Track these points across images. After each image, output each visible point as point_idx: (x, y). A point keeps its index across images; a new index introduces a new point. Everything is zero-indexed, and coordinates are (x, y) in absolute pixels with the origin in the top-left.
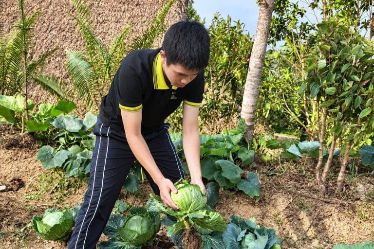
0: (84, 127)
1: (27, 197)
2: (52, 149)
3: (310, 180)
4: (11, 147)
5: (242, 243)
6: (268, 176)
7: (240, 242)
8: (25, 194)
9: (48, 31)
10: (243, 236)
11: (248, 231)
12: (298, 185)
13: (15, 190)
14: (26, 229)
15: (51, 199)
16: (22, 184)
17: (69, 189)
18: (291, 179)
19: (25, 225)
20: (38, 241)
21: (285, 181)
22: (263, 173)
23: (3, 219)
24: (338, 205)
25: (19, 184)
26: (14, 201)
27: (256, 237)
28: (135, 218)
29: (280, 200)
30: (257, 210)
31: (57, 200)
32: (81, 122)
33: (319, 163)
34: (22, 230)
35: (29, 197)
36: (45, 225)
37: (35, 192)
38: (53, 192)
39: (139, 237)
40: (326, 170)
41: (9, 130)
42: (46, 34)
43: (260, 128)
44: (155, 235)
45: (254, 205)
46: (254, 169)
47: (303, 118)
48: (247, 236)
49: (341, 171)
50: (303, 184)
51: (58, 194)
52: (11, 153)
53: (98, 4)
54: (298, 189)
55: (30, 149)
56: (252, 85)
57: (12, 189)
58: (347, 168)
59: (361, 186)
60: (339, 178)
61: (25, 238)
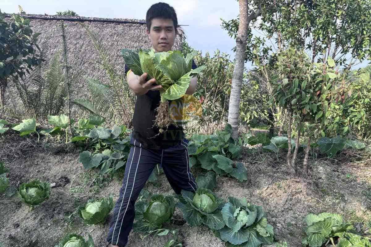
0: (112, 135)
1: (72, 191)
2: (90, 153)
3: (283, 165)
4: (58, 153)
5: (238, 218)
6: (252, 164)
7: (236, 217)
8: (71, 189)
9: (82, 64)
10: (238, 212)
11: (241, 208)
12: (274, 170)
13: (63, 185)
14: (72, 216)
15: (91, 191)
16: (68, 181)
17: (104, 183)
18: (269, 165)
19: (72, 212)
20: (82, 225)
21: (265, 167)
22: (248, 162)
23: (54, 209)
24: (306, 184)
25: (66, 181)
26: (62, 194)
27: (248, 213)
28: (155, 203)
29: (262, 182)
30: (246, 191)
31: (95, 192)
32: (110, 131)
33: (289, 153)
34: (69, 217)
35: (73, 191)
36: (88, 213)
37: (78, 187)
38: (91, 186)
39: (159, 218)
40: (294, 157)
41: (57, 140)
42: (80, 67)
43: (242, 129)
44: (171, 215)
45: (243, 187)
46: (241, 159)
47: (271, 116)
48: (241, 212)
49: (305, 158)
50: (278, 169)
51: (96, 188)
52: (58, 158)
53: (118, 43)
54: (274, 172)
55: (73, 153)
56: (234, 98)
57: (60, 185)
58: (309, 155)
59: (321, 168)
60: (305, 163)
61: (72, 223)
